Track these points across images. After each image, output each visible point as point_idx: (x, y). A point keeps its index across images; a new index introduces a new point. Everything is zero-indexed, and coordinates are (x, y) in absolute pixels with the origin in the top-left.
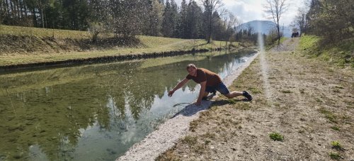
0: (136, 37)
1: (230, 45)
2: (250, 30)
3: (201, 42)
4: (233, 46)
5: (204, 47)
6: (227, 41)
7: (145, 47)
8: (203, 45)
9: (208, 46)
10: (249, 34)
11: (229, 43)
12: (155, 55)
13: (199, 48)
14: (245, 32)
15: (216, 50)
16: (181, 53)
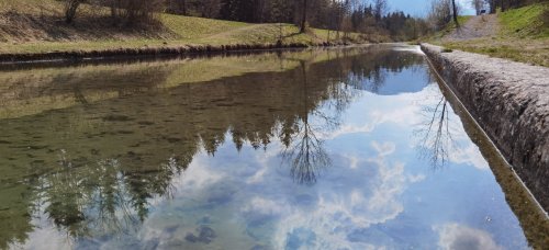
0: (155, 15)
1: (344, 38)
2: (379, 7)
3: (288, 29)
4: (352, 40)
5: (296, 39)
6: (337, 29)
7: (175, 36)
8: (293, 35)
9: (304, 39)
10: (378, 16)
11: (341, 34)
12: (209, 52)
13: (288, 41)
14: (368, 11)
15: (320, 45)
16: (256, 49)
